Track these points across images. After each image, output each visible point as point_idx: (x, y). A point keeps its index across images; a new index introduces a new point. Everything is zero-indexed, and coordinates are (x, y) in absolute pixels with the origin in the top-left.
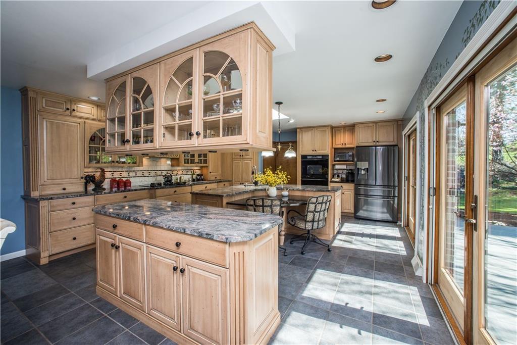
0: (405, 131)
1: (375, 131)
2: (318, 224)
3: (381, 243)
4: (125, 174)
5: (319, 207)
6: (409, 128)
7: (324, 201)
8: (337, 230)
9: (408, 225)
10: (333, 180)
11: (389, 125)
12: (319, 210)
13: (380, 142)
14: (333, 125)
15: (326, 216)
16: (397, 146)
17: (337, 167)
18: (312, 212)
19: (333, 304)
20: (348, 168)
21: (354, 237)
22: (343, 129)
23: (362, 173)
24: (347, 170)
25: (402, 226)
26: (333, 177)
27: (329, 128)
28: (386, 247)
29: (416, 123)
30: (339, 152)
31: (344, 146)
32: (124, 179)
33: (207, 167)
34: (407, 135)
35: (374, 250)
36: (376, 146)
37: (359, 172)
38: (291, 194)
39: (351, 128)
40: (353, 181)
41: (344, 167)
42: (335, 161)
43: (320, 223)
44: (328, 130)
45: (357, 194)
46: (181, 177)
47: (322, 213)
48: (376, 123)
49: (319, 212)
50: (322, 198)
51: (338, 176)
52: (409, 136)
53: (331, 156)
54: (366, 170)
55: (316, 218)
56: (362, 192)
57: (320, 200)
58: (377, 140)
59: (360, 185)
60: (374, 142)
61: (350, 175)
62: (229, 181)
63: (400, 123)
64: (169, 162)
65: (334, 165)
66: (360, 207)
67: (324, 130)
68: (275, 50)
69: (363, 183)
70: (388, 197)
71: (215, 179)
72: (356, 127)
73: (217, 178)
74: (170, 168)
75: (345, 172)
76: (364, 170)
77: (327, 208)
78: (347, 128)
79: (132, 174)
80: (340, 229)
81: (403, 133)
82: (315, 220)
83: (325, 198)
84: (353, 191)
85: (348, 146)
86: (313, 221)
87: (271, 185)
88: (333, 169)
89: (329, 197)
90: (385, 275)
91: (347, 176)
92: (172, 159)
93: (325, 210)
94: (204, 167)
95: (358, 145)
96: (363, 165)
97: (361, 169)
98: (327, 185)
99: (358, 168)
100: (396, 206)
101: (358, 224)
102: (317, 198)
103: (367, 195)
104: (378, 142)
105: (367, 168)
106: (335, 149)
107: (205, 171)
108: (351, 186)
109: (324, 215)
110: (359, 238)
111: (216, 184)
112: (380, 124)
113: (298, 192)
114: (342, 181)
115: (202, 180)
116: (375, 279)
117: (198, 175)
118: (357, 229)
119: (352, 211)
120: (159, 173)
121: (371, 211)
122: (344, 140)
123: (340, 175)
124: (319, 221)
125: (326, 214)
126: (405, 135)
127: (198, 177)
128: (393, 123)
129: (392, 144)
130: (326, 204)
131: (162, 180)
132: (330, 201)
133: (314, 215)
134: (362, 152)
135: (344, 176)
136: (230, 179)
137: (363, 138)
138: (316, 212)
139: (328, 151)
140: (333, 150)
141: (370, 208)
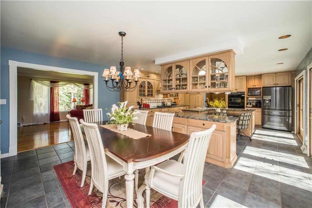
0: (297, 78)
1: (275, 78)
2: (244, 126)
3: (281, 140)
4: (147, 101)
5: (245, 118)
6: (299, 77)
7: (248, 115)
8: (253, 132)
9: (299, 133)
10: (247, 106)
11: (285, 75)
12: (245, 119)
13: (279, 84)
14: (247, 75)
15: (248, 123)
16: (291, 86)
17: (250, 99)
18: (242, 120)
19: (258, 157)
20: (257, 100)
21: (264, 136)
22: (253, 77)
23: (267, 102)
24: (256, 100)
25: (295, 133)
26: (247, 104)
27: (245, 77)
28: (284, 141)
29: (303, 75)
30: (251, 91)
31: (254, 87)
32: (148, 104)
33: (178, 98)
34: (298, 80)
35: (277, 142)
36: (276, 87)
37: (265, 102)
38: (228, 112)
39: (260, 76)
40: (260, 107)
41: (255, 99)
42: (248, 95)
43: (245, 126)
44: (245, 78)
45: (263, 114)
46: (167, 103)
47: (246, 121)
48: (276, 73)
49: (245, 120)
50: (247, 114)
51: (250, 104)
52: (300, 81)
53: (246, 93)
54: (269, 100)
55: (244, 124)
56: (266, 113)
57: (246, 114)
58: (277, 83)
59: (265, 109)
60: (275, 84)
61: (258, 104)
62: (188, 106)
63: (293, 73)
64: (162, 96)
65: (247, 98)
66: (265, 123)
67: (242, 78)
68: (236, 55)
69: (267, 108)
70: (285, 116)
71: (181, 104)
72: (263, 76)
73: (183, 104)
74: (162, 99)
75: (255, 102)
76: (268, 100)
77: (249, 119)
78: (256, 77)
79: (150, 101)
80: (254, 132)
81: (295, 79)
82: (243, 124)
83: (249, 114)
84: (261, 113)
85: (256, 87)
86: (242, 125)
87: (218, 107)
88: (247, 100)
89: (250, 113)
90: (284, 151)
91: (256, 104)
92: (164, 94)
93: (248, 120)
94: (176, 98)
95: (264, 86)
96: (267, 98)
97: (266, 100)
98: (244, 108)
99: (264, 100)
100: (290, 122)
101: (265, 130)
102: (245, 114)
103: (269, 115)
104: (277, 84)
105: (270, 100)
106: (248, 88)
107: (176, 100)
108: (259, 110)
109: (247, 122)
110: (267, 137)
111: (183, 107)
112: (279, 74)
113: (231, 111)
114: (253, 106)
115: (176, 105)
116: (278, 152)
117: (174, 102)
118: (265, 133)
119: (260, 124)
120: (159, 101)
121: (272, 125)
122: (254, 83)
123: (252, 103)
124: (245, 125)
125: (248, 122)
126: (297, 80)
127: (174, 104)
128: (288, 73)
129: (287, 85)
130: (249, 117)
131: (160, 104)
132: (251, 115)
133: (243, 122)
134: (266, 90)
135: (254, 104)
136: (189, 105)
137: (267, 82)
138: (244, 120)
139: (244, 90)
140: (247, 89)
141: (272, 123)
